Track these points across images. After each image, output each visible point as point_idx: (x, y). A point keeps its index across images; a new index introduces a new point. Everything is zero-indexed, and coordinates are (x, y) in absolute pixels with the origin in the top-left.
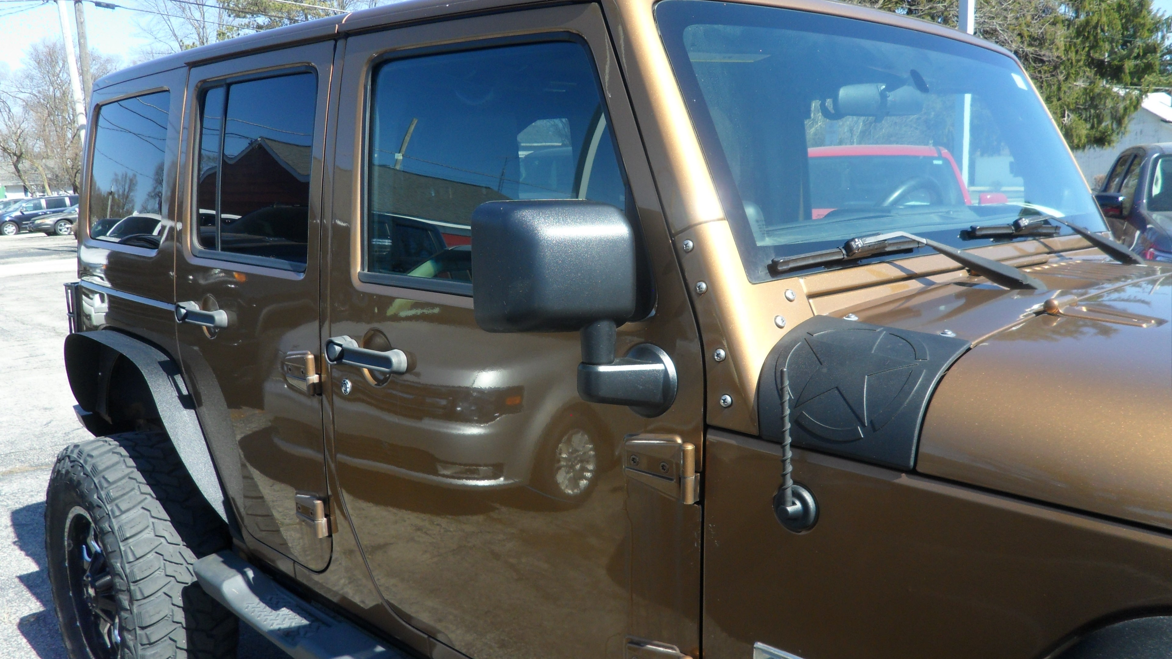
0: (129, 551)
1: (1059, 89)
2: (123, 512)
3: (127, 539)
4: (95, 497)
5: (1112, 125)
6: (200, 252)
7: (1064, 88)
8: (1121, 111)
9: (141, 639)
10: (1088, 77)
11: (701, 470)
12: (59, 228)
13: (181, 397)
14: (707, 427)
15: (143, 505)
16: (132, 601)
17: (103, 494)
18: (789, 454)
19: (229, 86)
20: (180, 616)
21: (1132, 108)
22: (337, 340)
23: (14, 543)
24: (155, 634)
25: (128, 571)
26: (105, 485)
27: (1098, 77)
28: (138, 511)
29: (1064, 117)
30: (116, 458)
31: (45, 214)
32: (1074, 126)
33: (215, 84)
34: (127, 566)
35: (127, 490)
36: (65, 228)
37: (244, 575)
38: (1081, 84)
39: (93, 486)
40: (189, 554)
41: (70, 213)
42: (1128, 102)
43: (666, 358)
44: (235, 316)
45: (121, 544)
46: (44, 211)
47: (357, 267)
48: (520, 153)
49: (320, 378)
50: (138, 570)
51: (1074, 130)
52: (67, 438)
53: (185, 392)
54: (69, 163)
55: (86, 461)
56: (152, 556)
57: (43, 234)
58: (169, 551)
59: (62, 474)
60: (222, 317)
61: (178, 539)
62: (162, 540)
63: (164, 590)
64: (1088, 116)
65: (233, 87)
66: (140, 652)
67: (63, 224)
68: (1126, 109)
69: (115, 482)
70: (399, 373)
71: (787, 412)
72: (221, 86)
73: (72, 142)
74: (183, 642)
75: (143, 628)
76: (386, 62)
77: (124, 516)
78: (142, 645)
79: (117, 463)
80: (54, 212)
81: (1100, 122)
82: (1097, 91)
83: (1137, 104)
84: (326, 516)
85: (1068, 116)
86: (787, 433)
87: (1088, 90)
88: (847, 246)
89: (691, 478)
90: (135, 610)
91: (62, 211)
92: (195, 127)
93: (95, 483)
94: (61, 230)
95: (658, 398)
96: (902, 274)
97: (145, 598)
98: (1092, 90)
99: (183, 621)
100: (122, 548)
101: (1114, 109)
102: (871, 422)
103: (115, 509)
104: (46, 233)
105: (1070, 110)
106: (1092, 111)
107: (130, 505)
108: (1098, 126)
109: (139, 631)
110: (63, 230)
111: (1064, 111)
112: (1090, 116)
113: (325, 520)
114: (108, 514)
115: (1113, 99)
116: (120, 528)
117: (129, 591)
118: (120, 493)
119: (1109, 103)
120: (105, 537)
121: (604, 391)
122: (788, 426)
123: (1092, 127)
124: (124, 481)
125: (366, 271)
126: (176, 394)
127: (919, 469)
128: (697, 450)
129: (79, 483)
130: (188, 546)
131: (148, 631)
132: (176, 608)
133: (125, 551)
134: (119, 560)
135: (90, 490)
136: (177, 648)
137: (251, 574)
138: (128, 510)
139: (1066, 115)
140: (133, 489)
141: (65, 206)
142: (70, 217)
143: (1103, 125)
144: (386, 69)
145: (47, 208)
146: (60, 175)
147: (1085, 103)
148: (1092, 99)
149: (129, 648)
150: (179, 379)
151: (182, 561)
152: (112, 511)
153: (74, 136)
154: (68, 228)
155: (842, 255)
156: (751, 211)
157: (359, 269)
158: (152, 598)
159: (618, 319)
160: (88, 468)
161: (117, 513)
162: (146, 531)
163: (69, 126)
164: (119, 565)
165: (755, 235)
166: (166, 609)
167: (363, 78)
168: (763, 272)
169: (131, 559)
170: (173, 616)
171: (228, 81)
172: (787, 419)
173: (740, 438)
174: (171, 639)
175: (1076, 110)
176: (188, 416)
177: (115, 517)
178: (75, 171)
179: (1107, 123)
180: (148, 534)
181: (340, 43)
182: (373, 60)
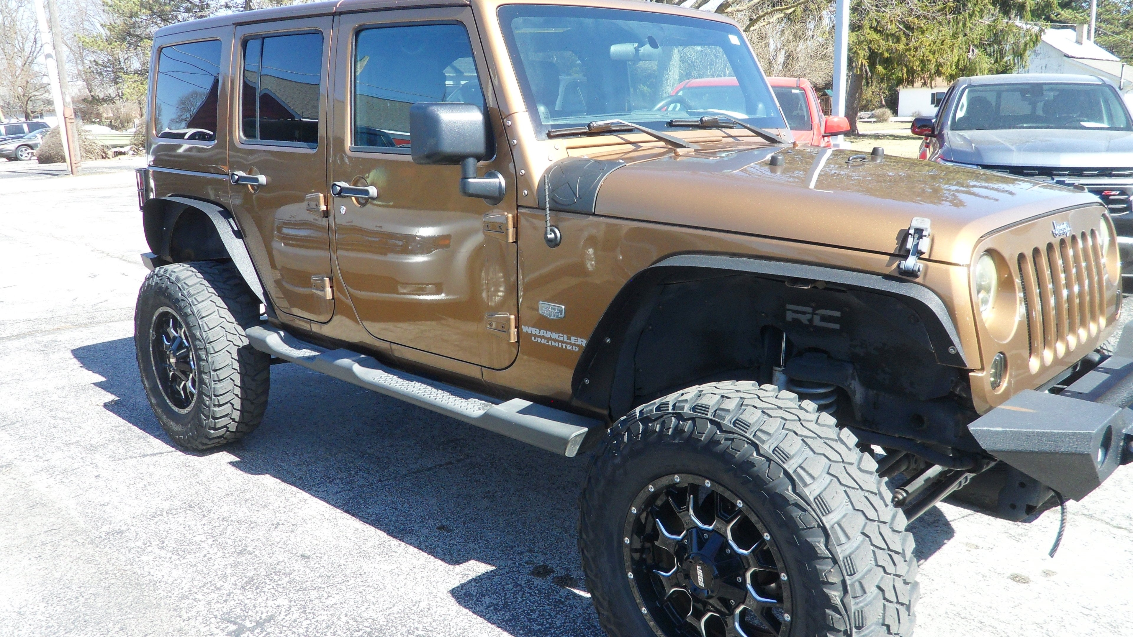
0: (205, 325)
1: (964, 25)
2: (199, 303)
3: (203, 318)
4: (180, 294)
5: (1014, 59)
6: (245, 141)
7: (969, 24)
8: (1022, 46)
9: (214, 378)
10: (992, 15)
11: (516, 227)
12: (20, 153)
13: (233, 231)
14: (518, 207)
15: (210, 299)
16: (207, 355)
17: (185, 292)
18: (548, 212)
19: (263, 39)
20: (236, 365)
21: (1032, 44)
22: (337, 183)
23: (81, 367)
24: (222, 374)
25: (205, 337)
26: (186, 287)
27: (1001, 15)
28: (208, 303)
29: (969, 52)
30: (190, 273)
31: (5, 140)
32: (977, 60)
33: (254, 37)
34: (204, 333)
35: (200, 290)
36: (24, 153)
37: (279, 334)
38: (987, 21)
39: (177, 289)
40: (239, 328)
41: (30, 139)
42: (1028, 38)
43: (500, 176)
44: (270, 178)
45: (199, 321)
46: (3, 137)
47: (348, 143)
48: (447, 83)
49: (327, 208)
50: (211, 335)
51: (977, 64)
52: (94, 308)
53: (236, 229)
54: (20, 91)
55: (171, 275)
56: (218, 328)
57: (5, 160)
58: (228, 326)
59: (152, 286)
60: (263, 179)
61: (233, 320)
62: (224, 320)
63: (226, 349)
64: (992, 51)
65: (266, 40)
66: (213, 386)
67: (23, 149)
68: (1026, 45)
69: (191, 286)
70: (373, 199)
71: (547, 193)
72: (259, 39)
73: (23, 70)
74: (238, 382)
75: (215, 371)
76: (363, 30)
77: (200, 305)
78: (214, 381)
79: (192, 276)
80: (13, 138)
81: (1002, 58)
82: (1000, 27)
83: (1036, 40)
84: (331, 287)
85: (973, 50)
86: (547, 203)
87: (992, 28)
88: (589, 126)
89: (511, 231)
90: (210, 360)
91: (21, 137)
92: (240, 64)
93: (179, 287)
94: (21, 155)
95: (497, 194)
96: (623, 141)
97: (216, 353)
98: (995, 27)
99: (238, 369)
100: (200, 323)
101: (1016, 44)
102: (579, 196)
103: (194, 300)
104: (7, 159)
105: (974, 45)
106: (996, 46)
107: (203, 299)
108: (1001, 61)
109: (212, 373)
110: (24, 156)
111: (970, 46)
112: (994, 52)
113: (330, 290)
114: (190, 304)
115: (1014, 36)
116: (198, 311)
117: (206, 349)
118: (197, 292)
119: (1011, 39)
120: (188, 318)
121: (471, 191)
122: (547, 199)
123: (996, 61)
124: (197, 285)
125: (353, 145)
126: (230, 229)
127: (596, 213)
128: (513, 217)
129: (167, 288)
130: (239, 324)
131: (218, 372)
132: (233, 360)
133: (202, 325)
134: (198, 331)
135: (175, 291)
136: (235, 385)
137: (282, 333)
138: (202, 301)
139: (971, 50)
140: (204, 290)
141: (24, 133)
142: (29, 143)
143: (1005, 59)
144: (363, 34)
145: (7, 134)
146: (11, 102)
147: (988, 39)
148: (995, 35)
149: (206, 384)
150: (231, 220)
151: (236, 333)
152: (192, 301)
153: (25, 64)
154: (28, 154)
155: (586, 130)
156: (541, 109)
157: (349, 144)
158: (219, 353)
159: (478, 158)
160: (173, 279)
161: (196, 303)
162: (214, 314)
163: (19, 54)
164: (198, 333)
165: (542, 120)
166: (228, 360)
167: (351, 39)
168: (545, 136)
169: (206, 329)
170: (232, 365)
171: (263, 36)
172: (547, 197)
173: (531, 210)
174: (231, 379)
175: (981, 45)
176: (239, 242)
177: (195, 305)
178: (26, 98)
179: (1008, 58)
180: (215, 316)
181: (336, 18)
182: (355, 29)
